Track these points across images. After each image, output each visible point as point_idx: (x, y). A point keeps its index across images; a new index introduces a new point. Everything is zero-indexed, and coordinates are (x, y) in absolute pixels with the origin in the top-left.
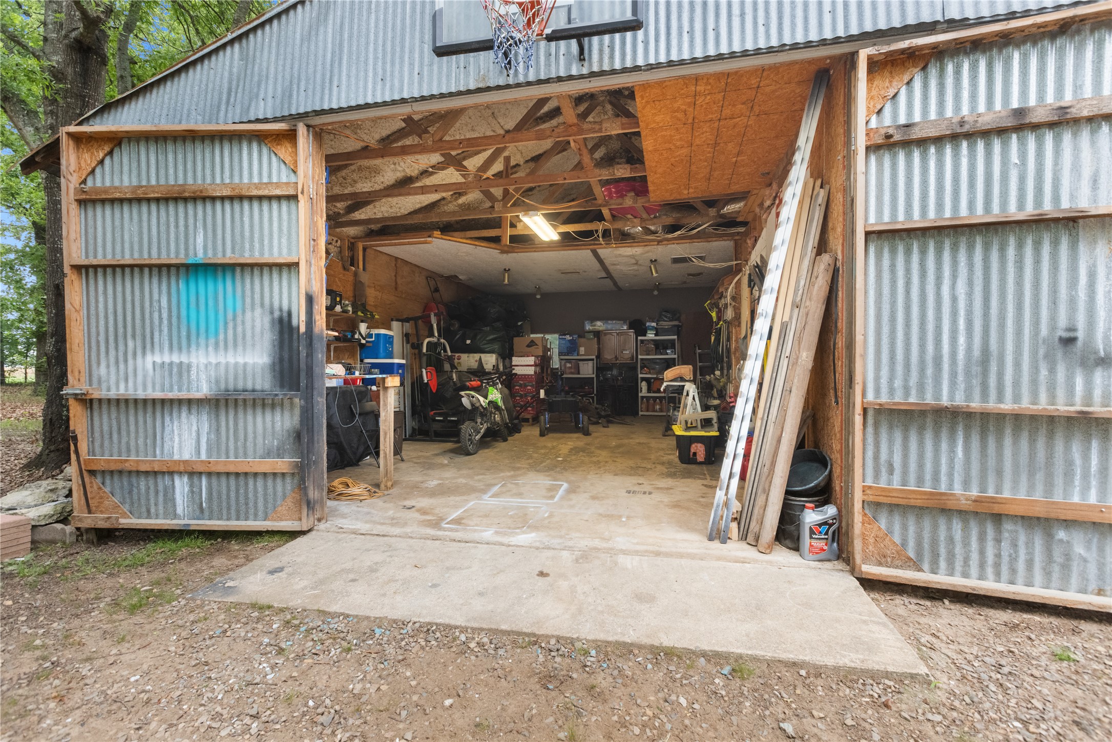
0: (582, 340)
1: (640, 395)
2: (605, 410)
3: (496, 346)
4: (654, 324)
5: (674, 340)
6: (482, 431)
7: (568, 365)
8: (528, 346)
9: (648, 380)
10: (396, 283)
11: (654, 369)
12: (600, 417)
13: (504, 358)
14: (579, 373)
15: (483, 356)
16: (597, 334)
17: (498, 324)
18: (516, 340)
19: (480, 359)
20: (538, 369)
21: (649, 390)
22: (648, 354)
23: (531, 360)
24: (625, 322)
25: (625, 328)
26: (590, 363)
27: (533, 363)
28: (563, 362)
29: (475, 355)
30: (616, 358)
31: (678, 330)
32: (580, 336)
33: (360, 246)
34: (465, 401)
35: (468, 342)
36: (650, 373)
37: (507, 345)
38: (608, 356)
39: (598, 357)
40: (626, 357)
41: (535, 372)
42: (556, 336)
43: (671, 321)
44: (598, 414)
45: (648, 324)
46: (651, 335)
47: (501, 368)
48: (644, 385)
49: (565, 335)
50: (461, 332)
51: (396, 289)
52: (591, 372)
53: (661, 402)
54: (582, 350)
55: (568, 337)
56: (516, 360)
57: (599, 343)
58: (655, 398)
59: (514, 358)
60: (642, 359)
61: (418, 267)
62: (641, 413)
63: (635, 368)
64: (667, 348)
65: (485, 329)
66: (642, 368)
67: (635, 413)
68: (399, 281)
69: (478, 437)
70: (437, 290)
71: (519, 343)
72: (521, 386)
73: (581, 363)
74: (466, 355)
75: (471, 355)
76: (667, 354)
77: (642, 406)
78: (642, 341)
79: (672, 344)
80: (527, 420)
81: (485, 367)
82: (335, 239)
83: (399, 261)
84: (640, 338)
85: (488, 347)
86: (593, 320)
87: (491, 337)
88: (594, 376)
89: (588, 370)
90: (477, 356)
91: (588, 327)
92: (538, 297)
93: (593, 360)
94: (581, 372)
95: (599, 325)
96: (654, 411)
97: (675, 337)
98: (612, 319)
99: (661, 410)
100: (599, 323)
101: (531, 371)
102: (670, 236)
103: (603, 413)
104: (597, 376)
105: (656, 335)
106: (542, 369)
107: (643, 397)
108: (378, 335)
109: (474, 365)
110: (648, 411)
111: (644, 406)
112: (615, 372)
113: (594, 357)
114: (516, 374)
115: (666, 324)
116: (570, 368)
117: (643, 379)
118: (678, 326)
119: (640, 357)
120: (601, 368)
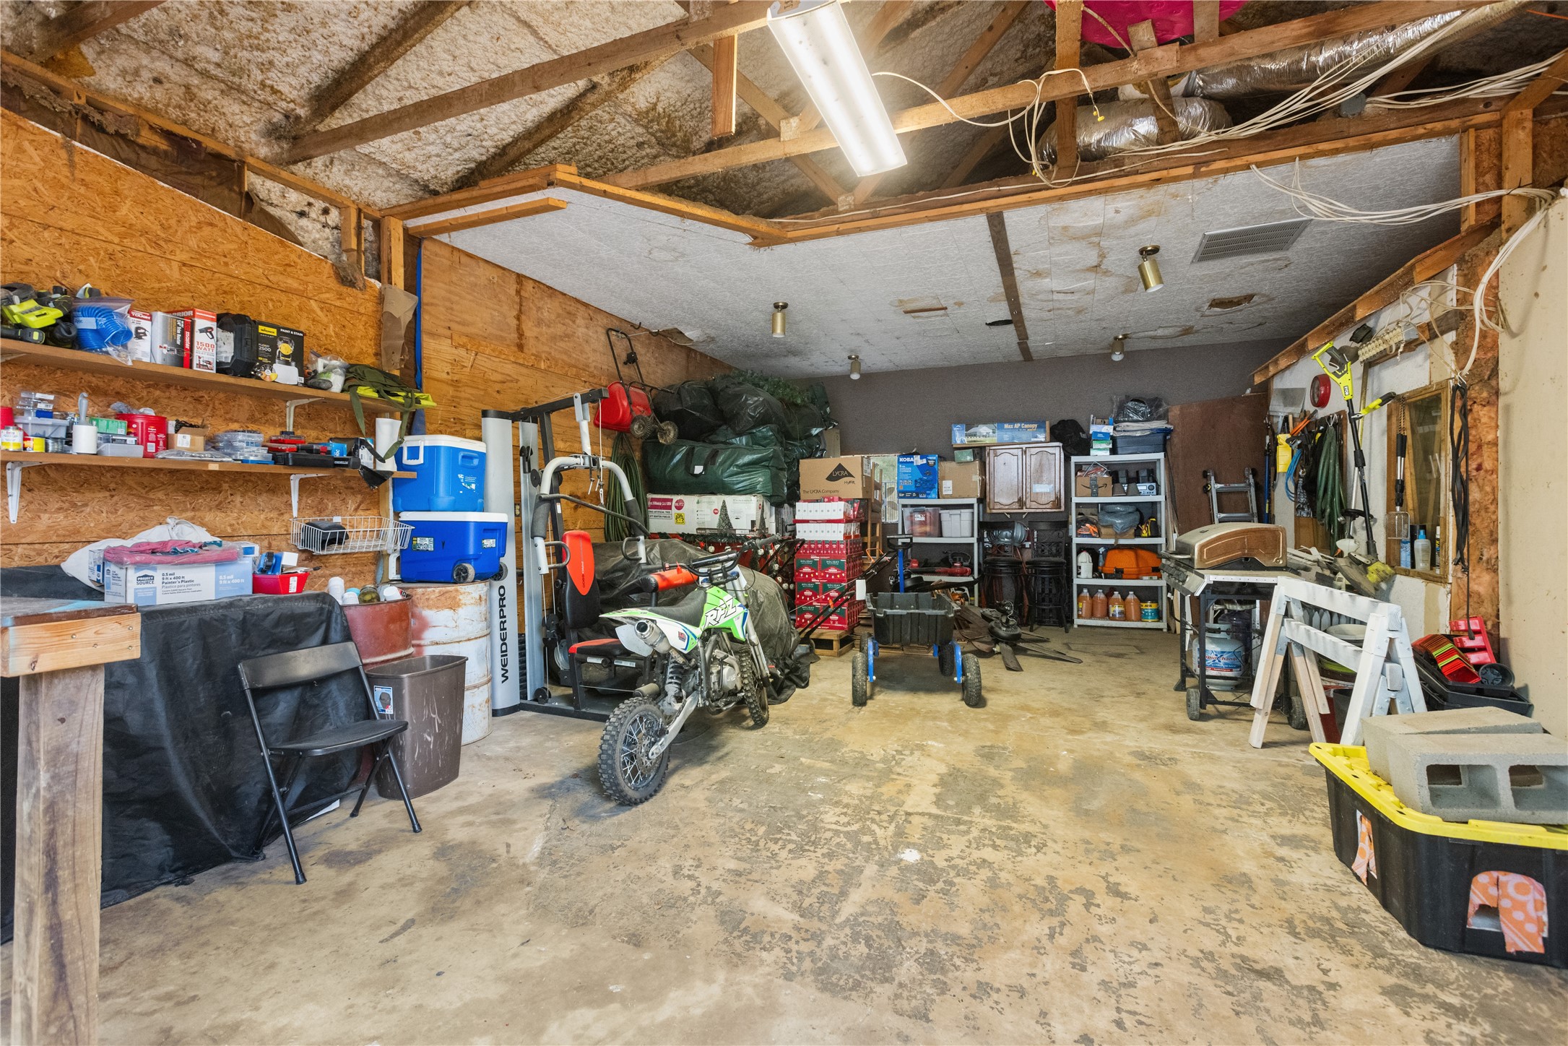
0: (947, 466)
1: (1076, 581)
2: (1007, 624)
3: (760, 478)
4: (1108, 429)
5: (1154, 463)
6: (674, 728)
7: (919, 518)
8: (831, 478)
9: (1092, 551)
10: (521, 335)
11: (1111, 526)
12: (997, 639)
13: (778, 505)
14: (941, 535)
15: (729, 499)
16: (980, 452)
17: (765, 431)
18: (805, 465)
19: (724, 507)
20: (853, 529)
21: (1097, 572)
22: (1095, 494)
23: (837, 509)
24: (1041, 426)
25: (1041, 437)
26: (966, 513)
27: (841, 516)
28: (908, 511)
29: (713, 498)
30: (1021, 503)
31: (1163, 440)
32: (942, 458)
33: (396, 230)
34: (627, 636)
35: (698, 469)
36: (1099, 535)
37: (784, 477)
38: (1003, 500)
39: (982, 500)
40: (1044, 500)
41: (847, 537)
42: (893, 458)
43: (1148, 420)
44: (992, 632)
45: (1093, 429)
46: (1100, 453)
47: (772, 526)
48: (1084, 561)
49: (911, 455)
50: (684, 449)
51: (520, 347)
52: (967, 532)
53: (1124, 598)
54: (947, 487)
55: (918, 460)
56: (803, 509)
57: (983, 471)
58: (1109, 591)
59: (799, 505)
60: (1078, 505)
61: (586, 305)
62: (1077, 622)
63: (1065, 524)
64: (1137, 480)
65: (736, 441)
66: (1080, 524)
67: (1063, 619)
68: (530, 330)
69: (657, 750)
70: (632, 359)
71: (813, 471)
72: (814, 566)
73: (945, 514)
74: (695, 498)
75: (706, 498)
76: (1139, 493)
77: (1080, 606)
78: (1079, 467)
79: (1150, 473)
80: (827, 644)
81: (735, 524)
82: (319, 205)
83: (529, 286)
84: (1075, 459)
85: (742, 481)
86: (969, 424)
87: (748, 458)
88: (974, 540)
89: (959, 528)
90: (717, 501)
91: (959, 437)
92: (855, 376)
93: (970, 506)
94: (945, 532)
95: (985, 433)
96: (1107, 615)
97: (1161, 456)
98: (1012, 421)
99: (1125, 616)
100: (983, 429)
101: (836, 533)
102: (1236, 132)
103: (1003, 632)
104: (980, 540)
105: (1114, 451)
106: (863, 527)
107: (1080, 587)
108: (432, 451)
109: (712, 522)
110: (1092, 616)
111: (1084, 606)
112: (1019, 532)
113: (974, 501)
114: (803, 541)
115: (1137, 428)
116: (923, 523)
117: (1081, 548)
118: (1166, 432)
119: (1075, 500)
120: (990, 525)
